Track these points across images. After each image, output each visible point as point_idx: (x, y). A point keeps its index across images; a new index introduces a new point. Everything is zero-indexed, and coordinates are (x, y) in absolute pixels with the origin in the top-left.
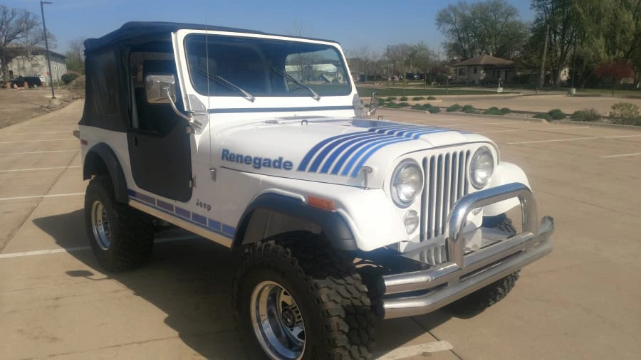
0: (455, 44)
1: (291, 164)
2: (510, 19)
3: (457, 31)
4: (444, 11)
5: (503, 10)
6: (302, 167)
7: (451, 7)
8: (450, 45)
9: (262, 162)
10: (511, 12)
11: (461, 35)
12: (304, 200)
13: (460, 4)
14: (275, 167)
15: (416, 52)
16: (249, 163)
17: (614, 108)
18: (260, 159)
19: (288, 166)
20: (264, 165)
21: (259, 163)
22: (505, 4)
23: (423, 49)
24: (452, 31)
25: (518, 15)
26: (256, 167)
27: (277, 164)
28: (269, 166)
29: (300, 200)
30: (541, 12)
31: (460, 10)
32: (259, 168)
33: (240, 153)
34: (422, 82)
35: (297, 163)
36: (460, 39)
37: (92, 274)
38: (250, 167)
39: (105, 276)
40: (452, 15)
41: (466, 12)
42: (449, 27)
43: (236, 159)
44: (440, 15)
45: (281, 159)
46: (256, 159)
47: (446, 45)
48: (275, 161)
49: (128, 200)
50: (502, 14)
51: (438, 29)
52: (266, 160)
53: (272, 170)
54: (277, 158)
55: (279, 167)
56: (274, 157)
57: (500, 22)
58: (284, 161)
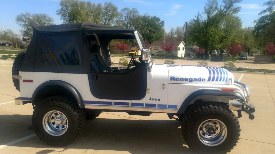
0: (26, 31)
1: (205, 79)
2: (51, 23)
3: (27, 25)
4: (20, 16)
5: (47, 18)
6: (209, 80)
7: (23, 15)
8: (24, 31)
9: (193, 80)
10: (50, 20)
11: (29, 28)
12: (220, 90)
13: (26, 13)
14: (199, 81)
15: (7, 33)
16: (187, 81)
17: (120, 60)
18: (192, 79)
19: (204, 80)
20: (194, 81)
21: (191, 80)
22: (48, 16)
23: (11, 32)
24: (25, 25)
25: (54, 22)
26: (190, 82)
27: (199, 80)
28: (196, 81)
29: (219, 90)
30: (65, 21)
31: (27, 17)
32: (192, 81)
33: (181, 77)
34: (11, 47)
35: (207, 79)
36: (28, 29)
37: (54, 150)
38: (188, 82)
39: (62, 149)
40: (24, 18)
41: (30, 17)
42: (23, 23)
43: (180, 80)
44: (18, 17)
45: (200, 78)
46: (190, 79)
47: (22, 31)
48: (198, 79)
49: (84, 106)
50: (47, 20)
51: (17, 24)
52: (194, 79)
53: (197, 82)
54: (199, 78)
55: (200, 81)
56: (197, 78)
57: (46, 23)
58: (202, 78)
